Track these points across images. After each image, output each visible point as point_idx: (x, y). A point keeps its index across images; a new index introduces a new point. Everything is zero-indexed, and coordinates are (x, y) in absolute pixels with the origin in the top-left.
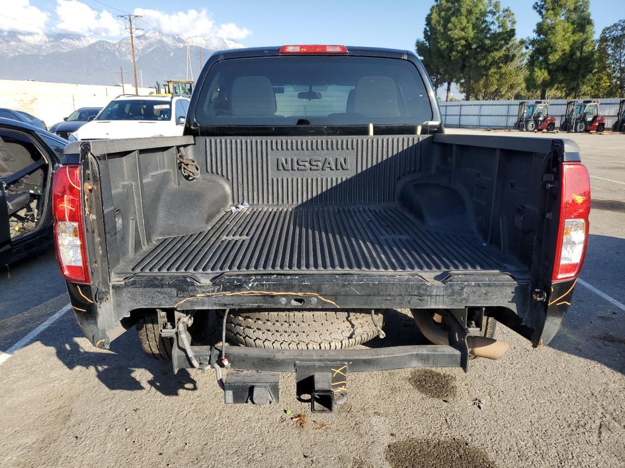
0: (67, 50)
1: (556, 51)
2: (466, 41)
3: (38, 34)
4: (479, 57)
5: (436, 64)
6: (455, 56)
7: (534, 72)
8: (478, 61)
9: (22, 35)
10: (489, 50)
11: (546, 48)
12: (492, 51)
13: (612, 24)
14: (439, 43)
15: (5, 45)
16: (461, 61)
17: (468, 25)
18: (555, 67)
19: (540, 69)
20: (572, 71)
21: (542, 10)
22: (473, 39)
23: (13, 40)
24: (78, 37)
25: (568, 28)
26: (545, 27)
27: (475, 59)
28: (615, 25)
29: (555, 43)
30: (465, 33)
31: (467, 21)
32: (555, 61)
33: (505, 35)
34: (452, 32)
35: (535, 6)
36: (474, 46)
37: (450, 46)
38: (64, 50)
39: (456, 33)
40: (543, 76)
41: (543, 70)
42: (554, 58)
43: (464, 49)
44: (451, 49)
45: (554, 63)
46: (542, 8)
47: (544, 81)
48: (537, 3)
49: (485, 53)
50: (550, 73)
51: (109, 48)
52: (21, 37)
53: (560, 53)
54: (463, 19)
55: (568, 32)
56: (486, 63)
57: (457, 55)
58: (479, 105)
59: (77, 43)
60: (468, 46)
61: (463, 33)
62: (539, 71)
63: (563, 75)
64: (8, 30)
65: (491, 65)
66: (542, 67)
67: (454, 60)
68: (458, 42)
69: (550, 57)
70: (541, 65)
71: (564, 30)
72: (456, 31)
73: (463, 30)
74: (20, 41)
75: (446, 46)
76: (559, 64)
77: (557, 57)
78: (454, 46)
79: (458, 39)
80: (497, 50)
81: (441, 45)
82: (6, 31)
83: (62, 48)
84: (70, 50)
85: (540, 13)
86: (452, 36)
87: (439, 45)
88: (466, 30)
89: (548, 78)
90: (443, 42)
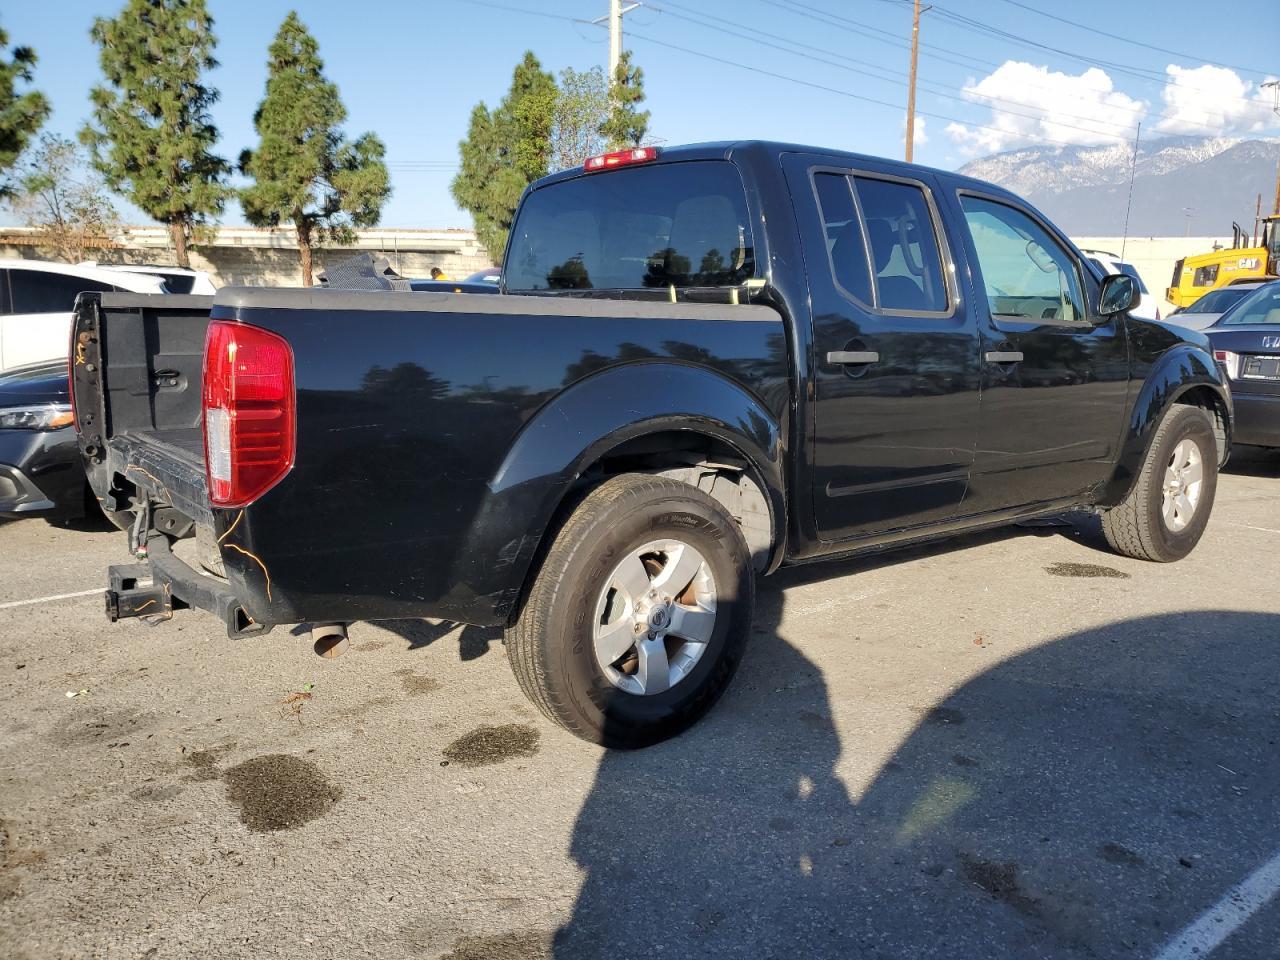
0: (1167, 169)
3: (1116, 145)
9: (1087, 152)
15: (1052, 174)
23: (1067, 163)
24: (1198, 139)
38: (1161, 171)
51: (1263, 155)
52: (1083, 155)
59: (1194, 154)
64: (1063, 145)
74: (1080, 162)
82: (1060, 147)
83: (1157, 167)
84: (1175, 168)
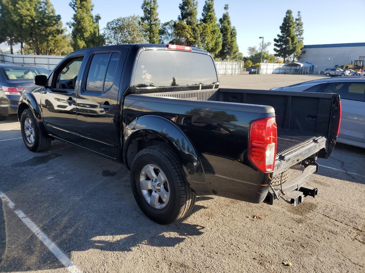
1: (87, 31)
2: (31, 17)
4: (42, 29)
5: (11, 30)
6: (25, 26)
7: (78, 42)
8: (41, 31)
10: (48, 25)
11: (81, 29)
12: (49, 26)
13: (111, 21)
14: (12, 16)
16: (29, 30)
17: (31, 8)
18: (88, 40)
19: (81, 40)
20: (97, 43)
21: (74, 7)
22: (35, 17)
25: (90, 20)
26: (78, 17)
27: (39, 29)
28: (112, 22)
29: (86, 27)
30: (30, 12)
31: (30, 5)
32: (87, 36)
33: (55, 18)
34: (21, 10)
35: (70, 4)
36: (36, 21)
37: (21, 19)
39: (24, 12)
40: (83, 44)
41: (82, 41)
42: (87, 35)
43: (30, 22)
44: (21, 21)
45: (87, 38)
46: (74, 6)
47: (84, 47)
48: (71, 3)
49: (45, 27)
50: (86, 42)
53: (90, 33)
54: (27, 4)
55: (91, 22)
56: (46, 33)
57: (26, 26)
58: (47, 58)
60: (33, 21)
61: (28, 13)
62: (80, 41)
63: (93, 45)
65: (49, 34)
66: (81, 39)
67: (25, 28)
68: (26, 18)
69: (84, 34)
70: (80, 38)
71: (89, 21)
72: (24, 10)
73: (28, 10)
75: (18, 19)
76: (90, 38)
77: (88, 35)
78: (23, 19)
79: (25, 15)
80: (52, 26)
81: (14, 18)
85: (74, 9)
86: (21, 13)
87: (13, 18)
88: (30, 10)
89: (85, 45)
90: (15, 16)
